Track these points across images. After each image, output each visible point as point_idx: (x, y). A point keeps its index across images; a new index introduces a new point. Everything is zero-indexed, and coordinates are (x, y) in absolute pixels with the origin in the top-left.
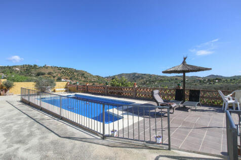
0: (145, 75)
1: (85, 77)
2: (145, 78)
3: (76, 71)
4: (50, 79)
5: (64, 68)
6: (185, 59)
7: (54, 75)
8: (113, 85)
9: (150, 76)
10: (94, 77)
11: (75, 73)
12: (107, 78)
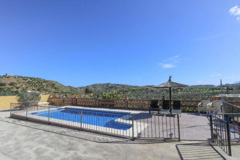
0: (118, 85)
1: (55, 88)
2: (118, 88)
3: (45, 81)
4: (12, 90)
5: (31, 78)
6: (170, 78)
7: (18, 86)
8: (104, 98)
9: (123, 86)
10: (65, 87)
11: (44, 84)
12: (80, 88)
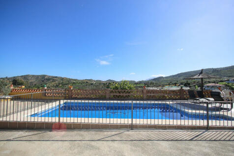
0: (56, 77)
2: (57, 80)
